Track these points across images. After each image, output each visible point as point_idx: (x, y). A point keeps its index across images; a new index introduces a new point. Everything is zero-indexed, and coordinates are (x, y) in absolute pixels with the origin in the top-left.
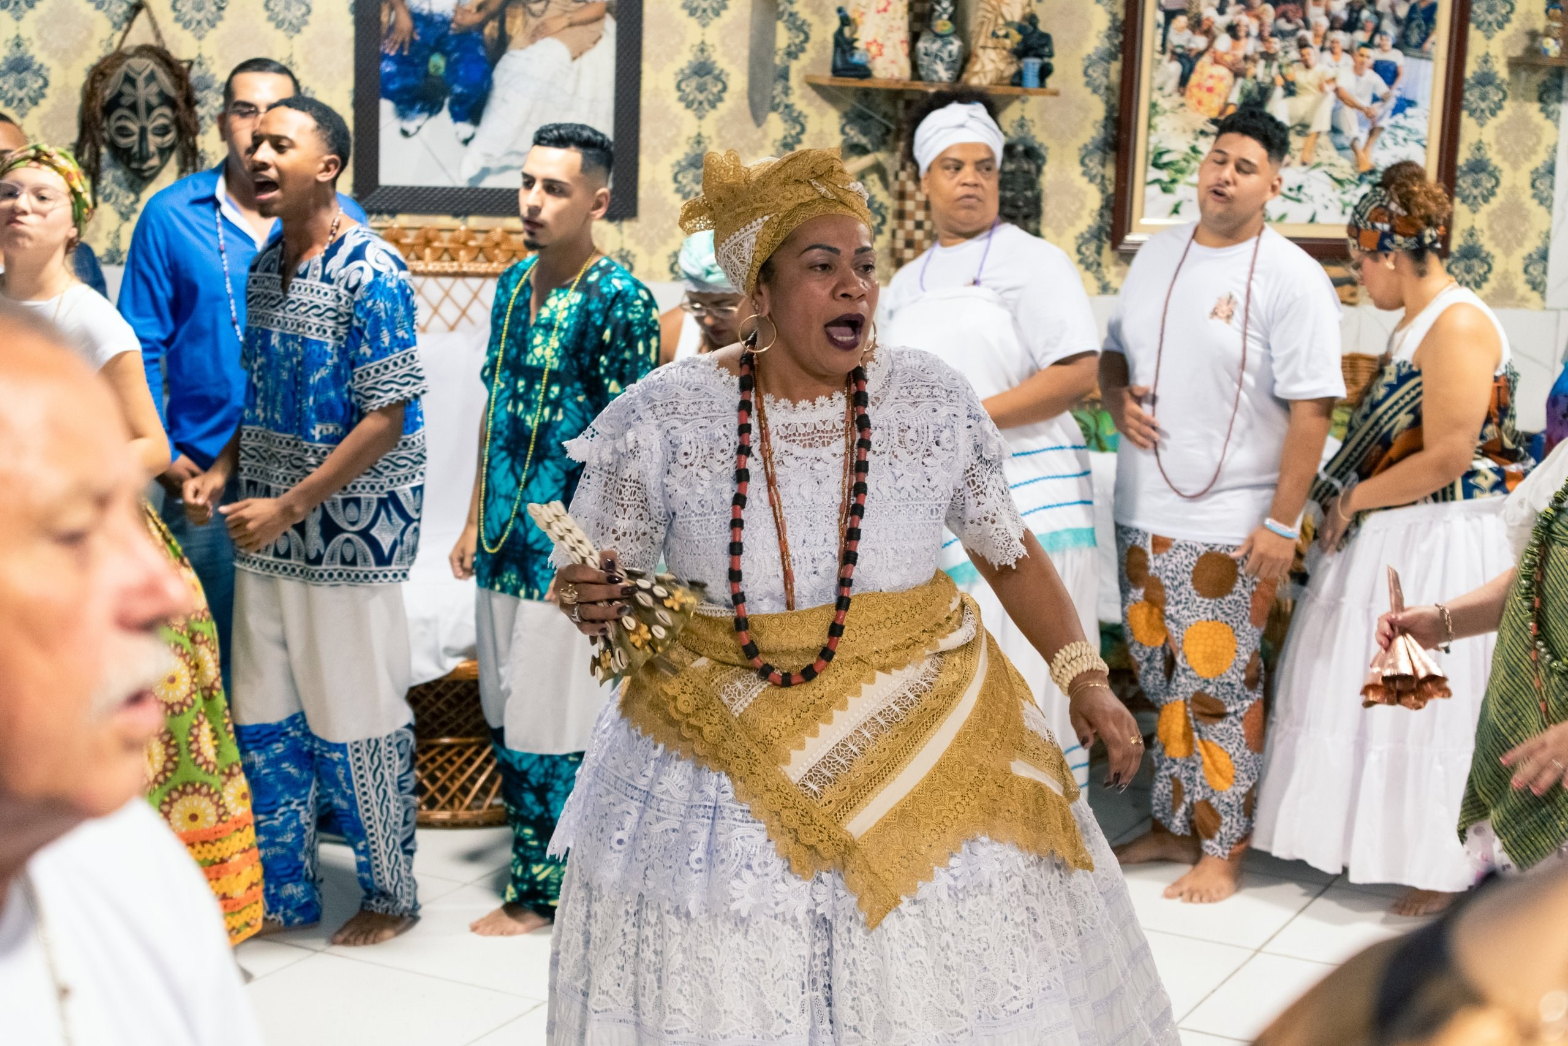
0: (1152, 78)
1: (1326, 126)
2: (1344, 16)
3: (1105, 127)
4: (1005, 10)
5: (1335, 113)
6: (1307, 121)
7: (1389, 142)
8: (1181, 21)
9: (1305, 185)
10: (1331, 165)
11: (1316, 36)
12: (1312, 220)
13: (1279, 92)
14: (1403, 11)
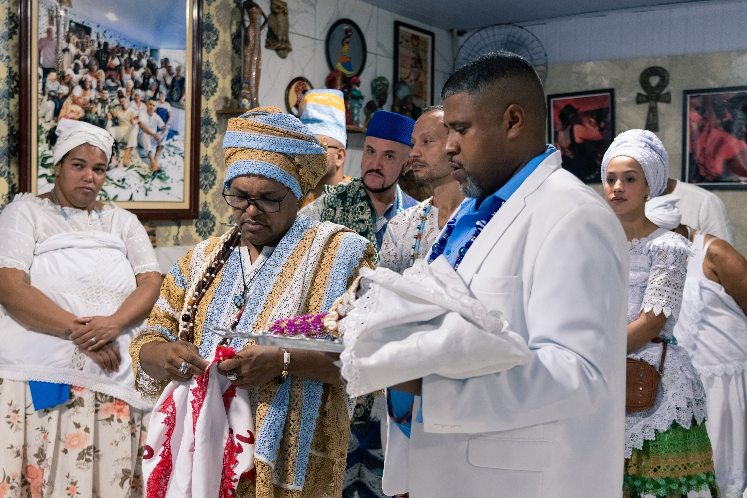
0: (38, 111)
1: (135, 145)
2: (141, 80)
3: (8, 140)
5: (139, 136)
6: (125, 141)
7: (166, 154)
8: (53, 75)
9: (126, 178)
10: (139, 167)
11: (127, 91)
12: (131, 199)
13: (110, 123)
14: (169, 81)
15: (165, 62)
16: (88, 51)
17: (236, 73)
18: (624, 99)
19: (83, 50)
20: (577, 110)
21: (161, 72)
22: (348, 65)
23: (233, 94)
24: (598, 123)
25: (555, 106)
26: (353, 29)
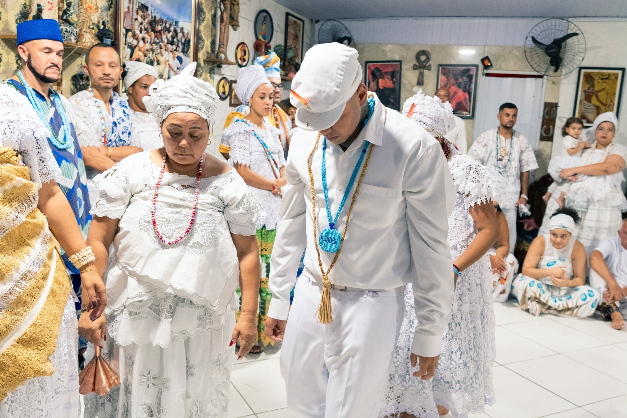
0: (123, 54)
2: (170, 39)
4: (92, 18)
5: (169, 71)
6: (162, 74)
8: (130, 34)
11: (164, 45)
13: (155, 63)
14: (183, 41)
15: (182, 29)
16: (147, 20)
17: (213, 38)
18: (406, 67)
19: (144, 20)
20: (381, 71)
21: (180, 35)
22: (264, 37)
23: (211, 50)
24: (392, 78)
25: (369, 67)
26: (268, 16)
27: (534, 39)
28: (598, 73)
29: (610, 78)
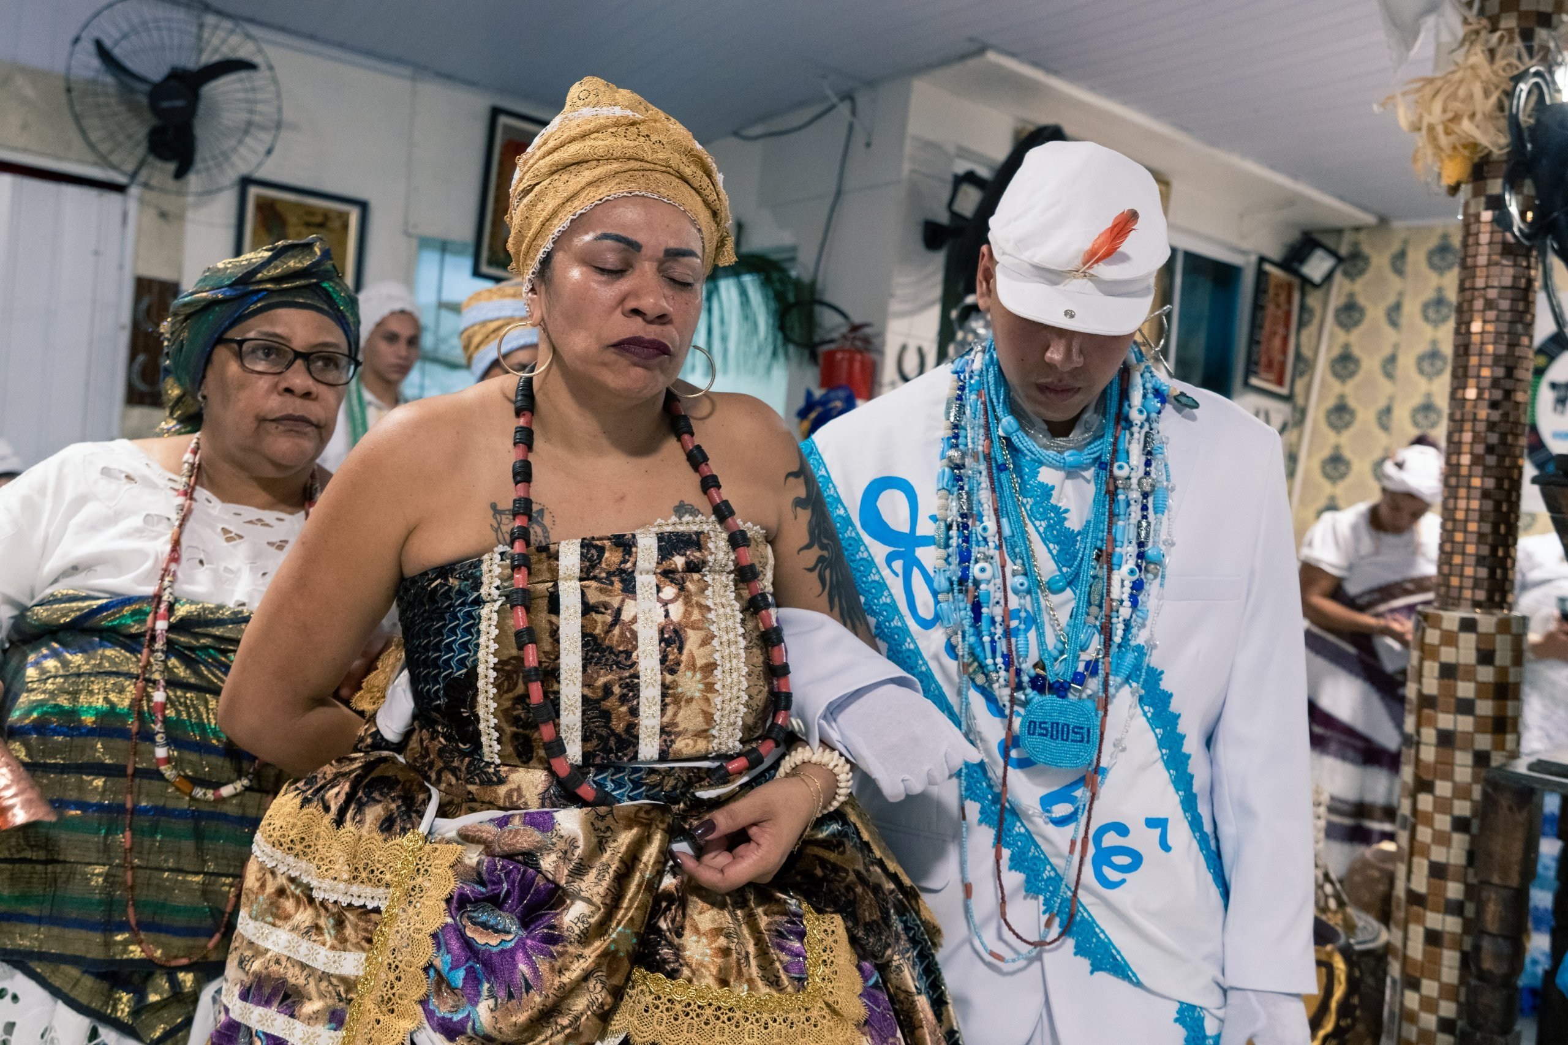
27: (103, 52)
28: (298, 205)
29: (330, 224)
